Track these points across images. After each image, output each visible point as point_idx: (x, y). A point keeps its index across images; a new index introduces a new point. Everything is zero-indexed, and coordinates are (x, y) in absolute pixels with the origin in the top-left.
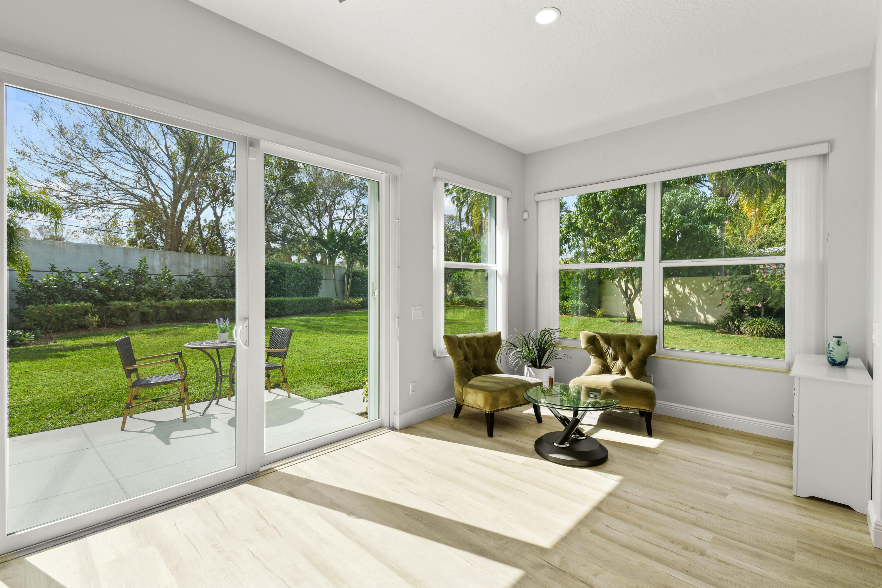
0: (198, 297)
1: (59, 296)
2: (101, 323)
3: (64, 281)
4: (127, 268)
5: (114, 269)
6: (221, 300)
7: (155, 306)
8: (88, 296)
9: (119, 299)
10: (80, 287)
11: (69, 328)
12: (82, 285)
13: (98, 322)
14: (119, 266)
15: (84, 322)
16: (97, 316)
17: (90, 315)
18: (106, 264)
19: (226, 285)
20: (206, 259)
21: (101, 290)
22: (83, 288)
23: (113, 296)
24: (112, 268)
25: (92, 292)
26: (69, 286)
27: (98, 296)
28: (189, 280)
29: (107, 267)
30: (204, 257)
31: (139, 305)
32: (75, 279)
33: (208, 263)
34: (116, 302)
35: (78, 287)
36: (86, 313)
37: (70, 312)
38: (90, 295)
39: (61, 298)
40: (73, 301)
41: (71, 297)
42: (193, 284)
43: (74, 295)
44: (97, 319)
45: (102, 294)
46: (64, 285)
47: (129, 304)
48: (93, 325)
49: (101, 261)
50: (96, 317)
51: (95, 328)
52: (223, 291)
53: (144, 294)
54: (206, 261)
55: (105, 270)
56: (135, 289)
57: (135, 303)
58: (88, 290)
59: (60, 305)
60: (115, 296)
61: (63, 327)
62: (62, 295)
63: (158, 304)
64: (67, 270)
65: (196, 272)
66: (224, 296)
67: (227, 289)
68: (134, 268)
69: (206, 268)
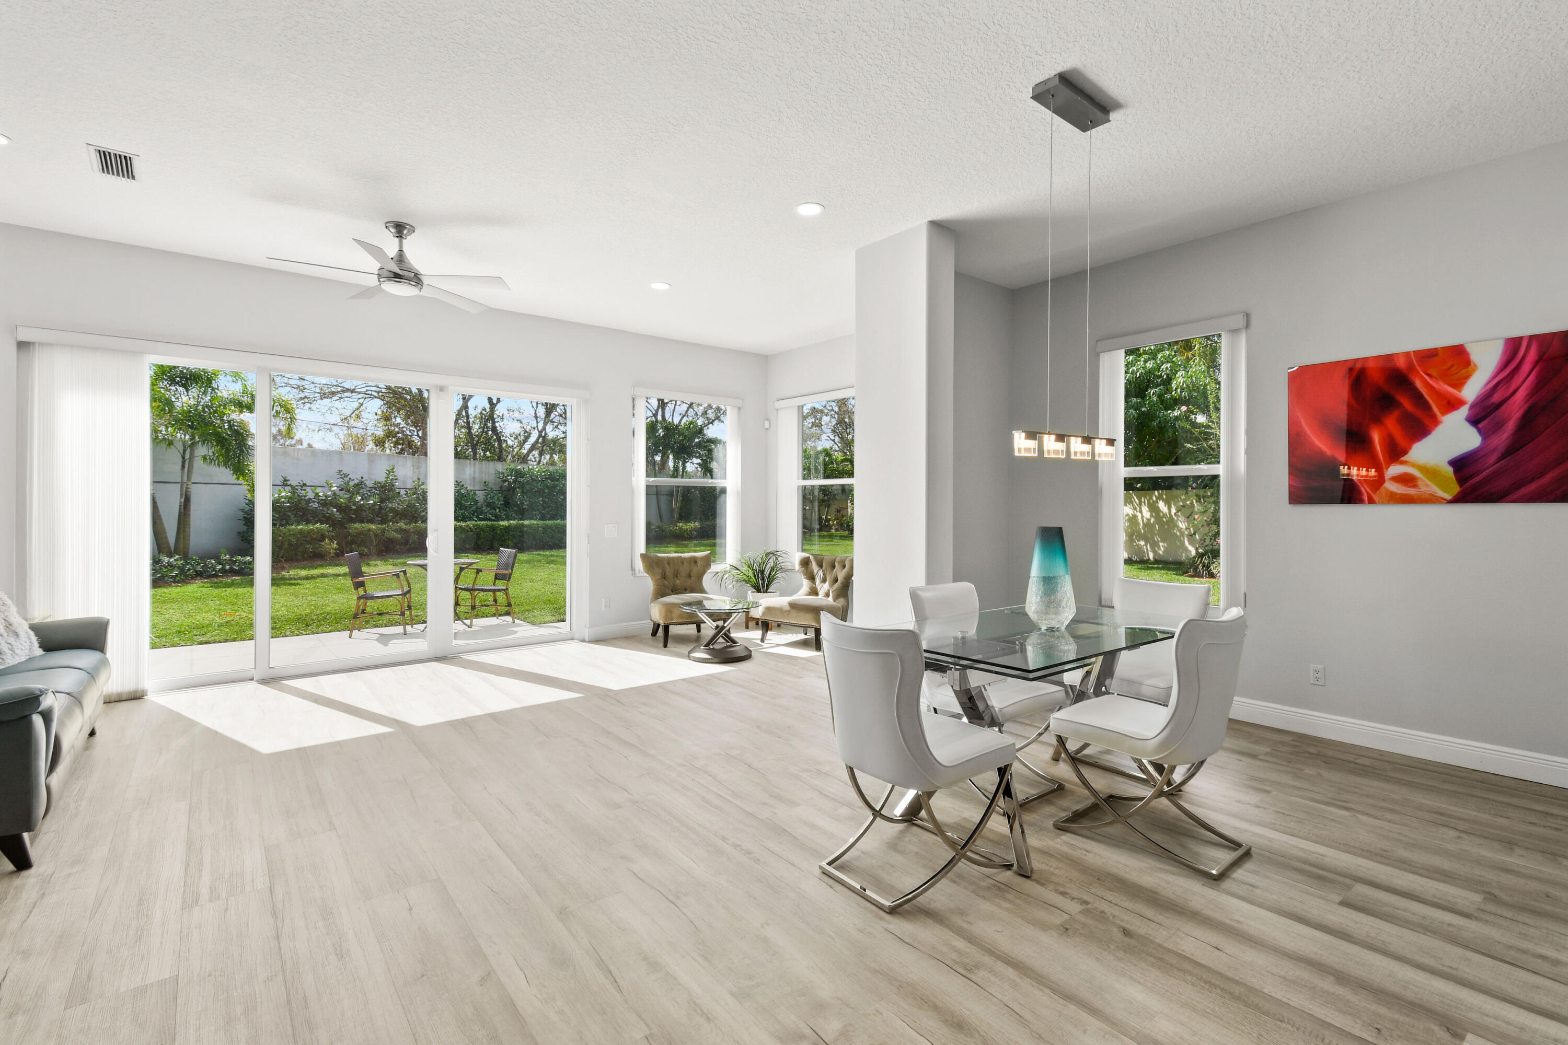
0: (460, 518)
1: (292, 516)
2: (340, 551)
3: (298, 498)
4: (371, 480)
5: (356, 482)
6: (489, 523)
7: (405, 530)
8: (324, 516)
9: (362, 521)
10: (316, 505)
11: (303, 556)
12: (318, 503)
13: (336, 549)
14: (362, 478)
15: (320, 549)
16: (335, 542)
17: (327, 541)
18: (346, 475)
19: (496, 502)
20: (472, 466)
21: (340, 509)
22: (319, 506)
23: (354, 516)
24: (353, 480)
25: (329, 512)
26: (303, 503)
27: (336, 516)
29: (348, 479)
30: (470, 464)
31: (384, 529)
32: (311, 495)
33: (474, 472)
34: (357, 525)
35: (314, 506)
36: (323, 538)
37: (305, 537)
38: (328, 515)
39: (294, 519)
40: (308, 522)
41: (305, 518)
43: (309, 515)
44: (335, 546)
45: (341, 514)
46: (297, 503)
47: (373, 527)
48: (330, 553)
49: (340, 471)
50: (333, 543)
51: (333, 557)
52: (493, 511)
53: (392, 514)
54: (472, 469)
55: (345, 483)
56: (380, 507)
57: (379, 526)
58: (325, 509)
59: (293, 527)
60: (356, 517)
61: (296, 555)
62: (296, 515)
63: (407, 527)
64: (302, 483)
65: (458, 485)
66: (494, 518)
67: (499, 508)
68: (380, 481)
69: (474, 478)
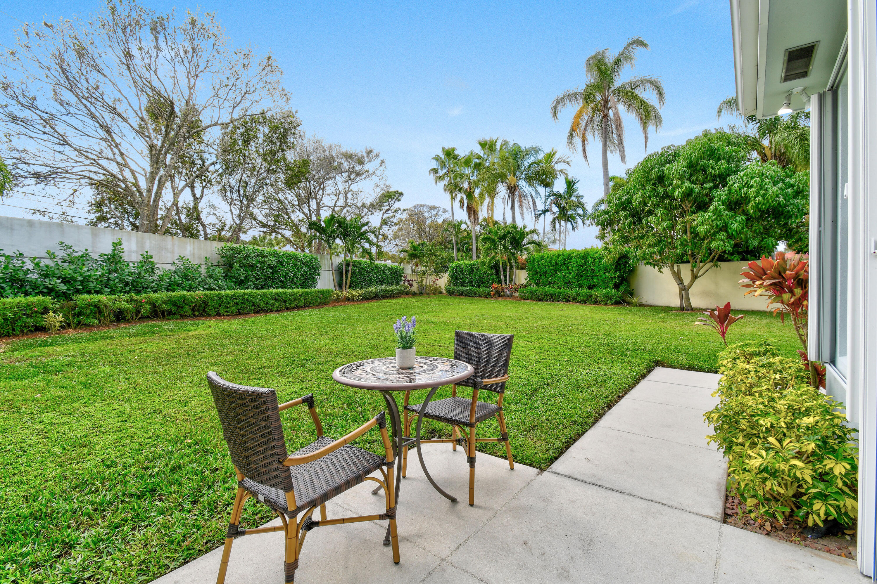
0: (188, 288)
1: (8, 288)
2: (66, 323)
3: (14, 268)
4: (95, 253)
5: (80, 254)
6: (216, 292)
7: (136, 300)
8: (47, 288)
9: (89, 293)
10: (36, 276)
11: (22, 331)
12: (39, 274)
13: (61, 322)
14: (86, 250)
15: (43, 322)
16: (61, 315)
17: (51, 314)
18: (69, 247)
19: (218, 274)
21: (65, 280)
22: (39, 278)
23: (81, 287)
24: (77, 252)
25: (52, 283)
26: (21, 275)
27: (60, 287)
28: (174, 269)
29: (71, 250)
30: (190, 241)
31: (115, 300)
32: (29, 265)
33: (194, 249)
34: (86, 296)
35: (33, 277)
36: (46, 311)
37: (24, 310)
38: (51, 286)
39: (10, 291)
40: (26, 294)
41: (24, 289)
42: (179, 274)
43: (28, 287)
44: (61, 318)
45: (65, 285)
46: (13, 274)
47: (101, 297)
48: (55, 326)
49: (62, 243)
50: (59, 316)
51: (59, 330)
52: (216, 281)
53: (121, 285)
55: (68, 255)
56: (109, 279)
57: (110, 297)
58: (47, 280)
59: (9, 300)
60: (83, 288)
61: (13, 330)
62: (12, 286)
63: (139, 297)
64: (17, 253)
65: (182, 259)
68: (106, 253)
69: (194, 254)
